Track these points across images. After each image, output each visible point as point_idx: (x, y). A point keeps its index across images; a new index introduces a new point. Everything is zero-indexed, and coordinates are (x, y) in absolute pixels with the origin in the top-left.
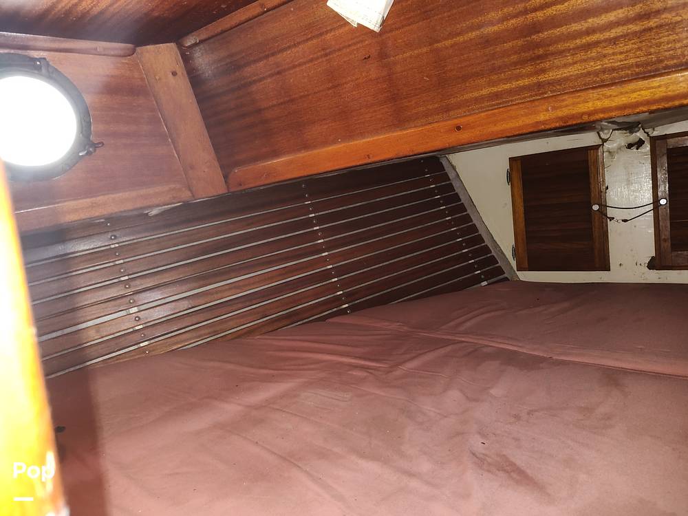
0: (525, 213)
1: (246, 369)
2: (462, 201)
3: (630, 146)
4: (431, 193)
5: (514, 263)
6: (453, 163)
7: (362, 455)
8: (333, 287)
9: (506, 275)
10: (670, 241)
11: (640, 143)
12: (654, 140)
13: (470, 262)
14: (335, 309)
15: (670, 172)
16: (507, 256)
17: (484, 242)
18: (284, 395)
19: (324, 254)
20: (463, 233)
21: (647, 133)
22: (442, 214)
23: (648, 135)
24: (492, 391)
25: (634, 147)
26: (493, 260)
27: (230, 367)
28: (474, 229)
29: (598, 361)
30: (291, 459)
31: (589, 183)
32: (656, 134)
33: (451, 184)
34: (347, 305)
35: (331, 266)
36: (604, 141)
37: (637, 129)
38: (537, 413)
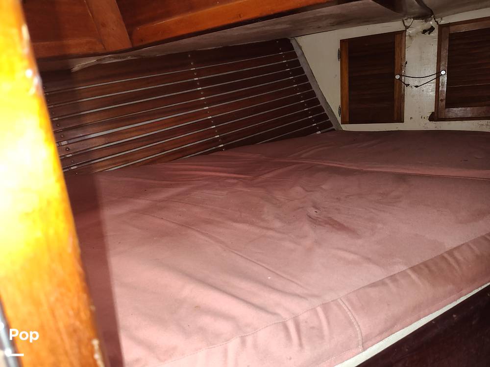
0: (350, 82)
1: (152, 181)
2: (305, 74)
3: (424, 32)
4: (283, 66)
5: (339, 119)
6: (300, 44)
7: (236, 221)
8: (213, 133)
9: (333, 127)
10: (445, 101)
11: (431, 29)
12: (441, 27)
13: (309, 117)
14: (214, 148)
15: (450, 51)
16: (335, 114)
17: (319, 104)
18: (179, 194)
19: (205, 108)
20: (306, 96)
21: (437, 22)
22: (290, 83)
23: (438, 23)
24: (323, 187)
25: (427, 33)
26: (325, 117)
27: (140, 180)
28: (313, 94)
29: (393, 170)
30: (187, 225)
31: (394, 59)
32: (442, 22)
33: (298, 60)
34: (222, 145)
35: (211, 117)
36: (407, 28)
37: (430, 19)
38: (351, 197)
